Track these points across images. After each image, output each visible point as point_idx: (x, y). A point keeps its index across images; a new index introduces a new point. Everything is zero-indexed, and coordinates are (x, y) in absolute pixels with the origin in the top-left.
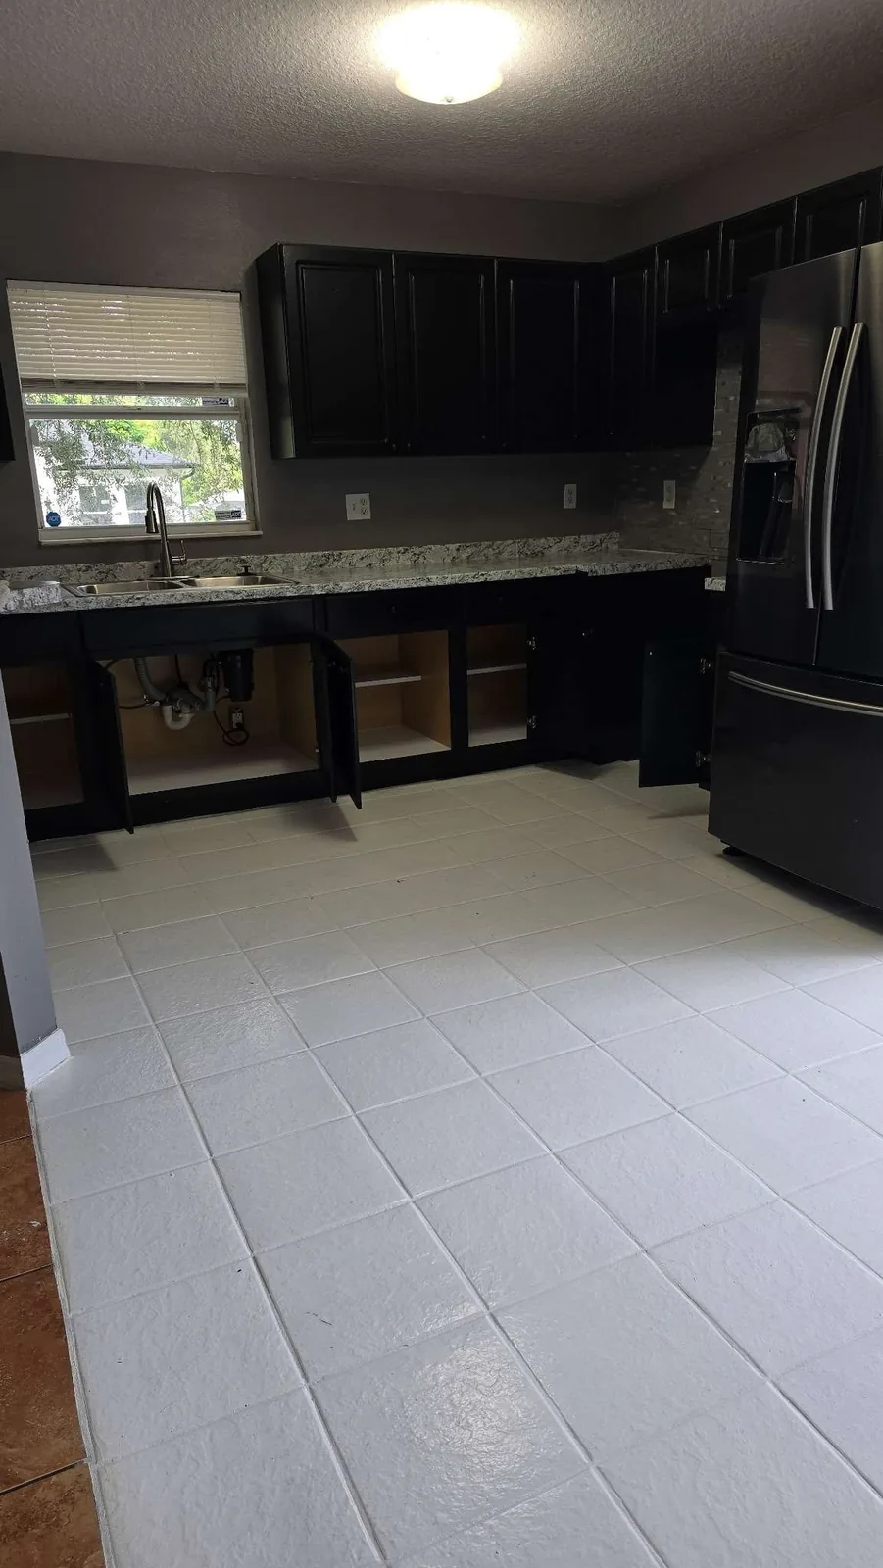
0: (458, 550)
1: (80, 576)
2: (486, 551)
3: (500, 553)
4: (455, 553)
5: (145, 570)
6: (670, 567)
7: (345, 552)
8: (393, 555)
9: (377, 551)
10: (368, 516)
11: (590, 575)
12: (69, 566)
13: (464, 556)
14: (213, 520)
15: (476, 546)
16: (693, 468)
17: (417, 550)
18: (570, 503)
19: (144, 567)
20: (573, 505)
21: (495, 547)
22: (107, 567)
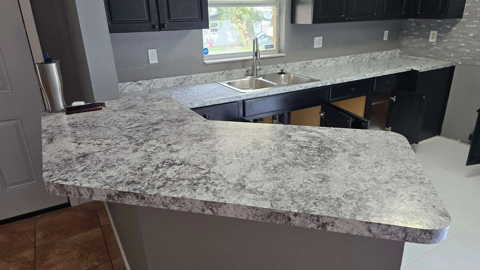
0: (350, 58)
1: (220, 77)
2: (358, 58)
3: (363, 58)
4: (348, 60)
5: (244, 73)
6: (443, 67)
7: (313, 61)
8: (329, 61)
9: (323, 60)
10: (321, 46)
11: (420, 72)
12: (215, 73)
13: (351, 60)
14: (264, 50)
15: (355, 56)
16: (449, 27)
17: (336, 59)
18: (385, 38)
19: (243, 72)
20: (386, 39)
21: (361, 56)
22: (230, 72)
